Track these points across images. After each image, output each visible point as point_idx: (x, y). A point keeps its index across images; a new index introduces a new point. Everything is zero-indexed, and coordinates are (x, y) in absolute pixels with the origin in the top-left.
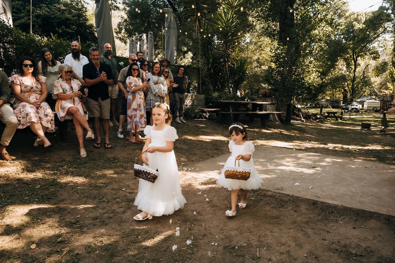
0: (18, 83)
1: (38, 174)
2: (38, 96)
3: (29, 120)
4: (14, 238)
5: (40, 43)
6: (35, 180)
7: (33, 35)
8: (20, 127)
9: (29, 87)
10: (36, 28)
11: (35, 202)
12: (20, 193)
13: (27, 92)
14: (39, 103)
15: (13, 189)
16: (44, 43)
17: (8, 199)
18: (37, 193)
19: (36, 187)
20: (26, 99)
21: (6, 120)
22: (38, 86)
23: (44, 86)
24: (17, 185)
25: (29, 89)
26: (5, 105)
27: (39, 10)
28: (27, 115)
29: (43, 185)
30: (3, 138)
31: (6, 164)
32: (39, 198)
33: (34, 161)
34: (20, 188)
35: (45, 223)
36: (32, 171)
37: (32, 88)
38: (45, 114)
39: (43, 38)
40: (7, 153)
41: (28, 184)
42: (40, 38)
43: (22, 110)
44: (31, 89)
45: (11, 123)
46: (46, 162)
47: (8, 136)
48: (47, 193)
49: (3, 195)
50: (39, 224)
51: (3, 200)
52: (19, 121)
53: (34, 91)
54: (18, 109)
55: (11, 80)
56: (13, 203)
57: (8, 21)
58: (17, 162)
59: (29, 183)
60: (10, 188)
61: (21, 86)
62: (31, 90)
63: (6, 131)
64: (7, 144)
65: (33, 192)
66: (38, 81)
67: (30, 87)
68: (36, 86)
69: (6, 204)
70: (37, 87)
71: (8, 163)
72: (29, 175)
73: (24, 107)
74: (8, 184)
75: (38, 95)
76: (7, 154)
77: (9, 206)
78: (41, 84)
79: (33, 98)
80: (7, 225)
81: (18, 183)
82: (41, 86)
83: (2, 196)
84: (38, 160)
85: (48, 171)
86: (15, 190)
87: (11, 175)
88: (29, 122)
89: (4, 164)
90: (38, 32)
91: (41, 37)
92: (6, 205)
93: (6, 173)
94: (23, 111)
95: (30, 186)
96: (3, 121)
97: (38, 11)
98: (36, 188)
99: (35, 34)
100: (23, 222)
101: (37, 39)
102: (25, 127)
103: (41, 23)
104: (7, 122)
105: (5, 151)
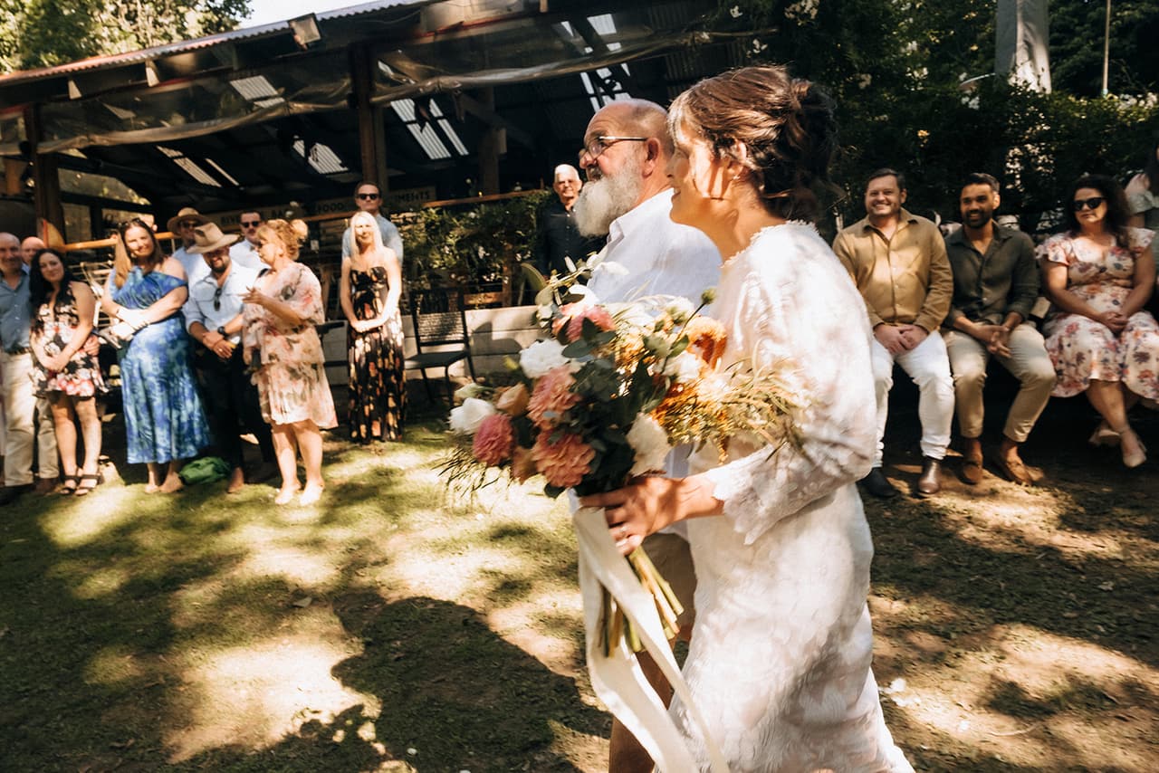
0: (1062, 259)
1: (1107, 541)
2: (1121, 293)
3: (1084, 375)
4: (1029, 730)
5: (1131, 119)
6: (1099, 561)
7: (1111, 98)
8: (1060, 392)
9: (1093, 268)
10: (1123, 74)
11: (1096, 637)
12: (1049, 592)
13: (1087, 283)
14: (1123, 319)
15: (1031, 574)
16: (1144, 113)
17: (1018, 603)
18: (1104, 606)
19: (1101, 587)
20: (1082, 305)
21: (1023, 371)
22: (1121, 262)
23: (1144, 262)
24: (1043, 565)
25: (1092, 274)
26: (1022, 326)
27: (1128, 9)
28: (1080, 357)
29: (1123, 585)
30: (1011, 419)
31: (1016, 495)
32: (1110, 627)
33: (1097, 496)
34: (1051, 576)
35: (1126, 720)
36: (1091, 530)
37: (1103, 269)
38: (1138, 351)
39: (1145, 98)
40: (1020, 462)
41: (1074, 568)
42: (1133, 101)
43: (1065, 342)
44: (1101, 272)
45: (1035, 379)
46: (1137, 507)
47: (1027, 415)
48: (1136, 616)
49: (1006, 588)
50: (1106, 717)
51: (1005, 601)
52: (1059, 372)
53: (1110, 279)
54: (1055, 337)
55: (1042, 253)
56: (1029, 621)
57: (1039, 76)
58: (1045, 495)
59: (1079, 567)
60: (1025, 569)
61: (1068, 267)
62: (1097, 277)
63: (1022, 400)
64: (1022, 437)
65: (1092, 601)
66: (1124, 246)
67: (1097, 266)
68: (1116, 262)
69: (1013, 615)
70: (1118, 267)
71: (1019, 491)
72: (1081, 540)
73: (1072, 330)
74: (1020, 556)
75: (1121, 289)
76: (1018, 464)
77: (1021, 625)
78: (1133, 255)
79: (1104, 300)
80: (1013, 685)
81: (1046, 559)
82: (1134, 259)
83: (1002, 588)
84: (1108, 494)
85: (1143, 540)
86: (1038, 578)
87: (1026, 530)
88: (1085, 381)
89: (1010, 492)
90: (1126, 84)
91: (1135, 96)
92: (1011, 620)
93: (1016, 521)
94: (1069, 345)
95: (1083, 577)
96: (1012, 371)
97: (1126, 13)
98: (1102, 590)
99: (1118, 94)
100: (1056, 690)
101: (1122, 107)
102: (1073, 393)
103: (1133, 46)
104: (1024, 375)
105: (1013, 456)
